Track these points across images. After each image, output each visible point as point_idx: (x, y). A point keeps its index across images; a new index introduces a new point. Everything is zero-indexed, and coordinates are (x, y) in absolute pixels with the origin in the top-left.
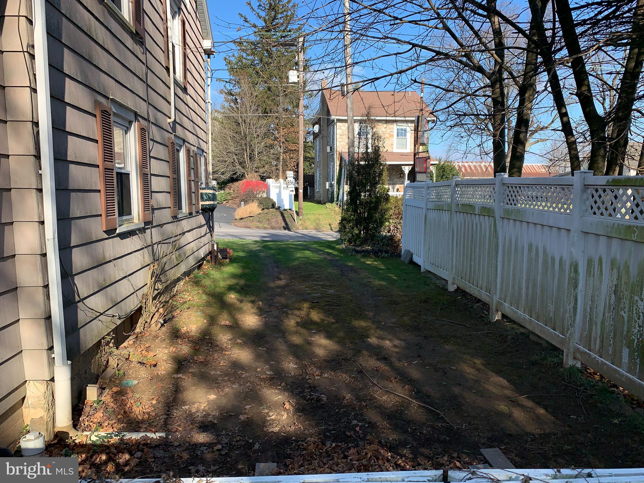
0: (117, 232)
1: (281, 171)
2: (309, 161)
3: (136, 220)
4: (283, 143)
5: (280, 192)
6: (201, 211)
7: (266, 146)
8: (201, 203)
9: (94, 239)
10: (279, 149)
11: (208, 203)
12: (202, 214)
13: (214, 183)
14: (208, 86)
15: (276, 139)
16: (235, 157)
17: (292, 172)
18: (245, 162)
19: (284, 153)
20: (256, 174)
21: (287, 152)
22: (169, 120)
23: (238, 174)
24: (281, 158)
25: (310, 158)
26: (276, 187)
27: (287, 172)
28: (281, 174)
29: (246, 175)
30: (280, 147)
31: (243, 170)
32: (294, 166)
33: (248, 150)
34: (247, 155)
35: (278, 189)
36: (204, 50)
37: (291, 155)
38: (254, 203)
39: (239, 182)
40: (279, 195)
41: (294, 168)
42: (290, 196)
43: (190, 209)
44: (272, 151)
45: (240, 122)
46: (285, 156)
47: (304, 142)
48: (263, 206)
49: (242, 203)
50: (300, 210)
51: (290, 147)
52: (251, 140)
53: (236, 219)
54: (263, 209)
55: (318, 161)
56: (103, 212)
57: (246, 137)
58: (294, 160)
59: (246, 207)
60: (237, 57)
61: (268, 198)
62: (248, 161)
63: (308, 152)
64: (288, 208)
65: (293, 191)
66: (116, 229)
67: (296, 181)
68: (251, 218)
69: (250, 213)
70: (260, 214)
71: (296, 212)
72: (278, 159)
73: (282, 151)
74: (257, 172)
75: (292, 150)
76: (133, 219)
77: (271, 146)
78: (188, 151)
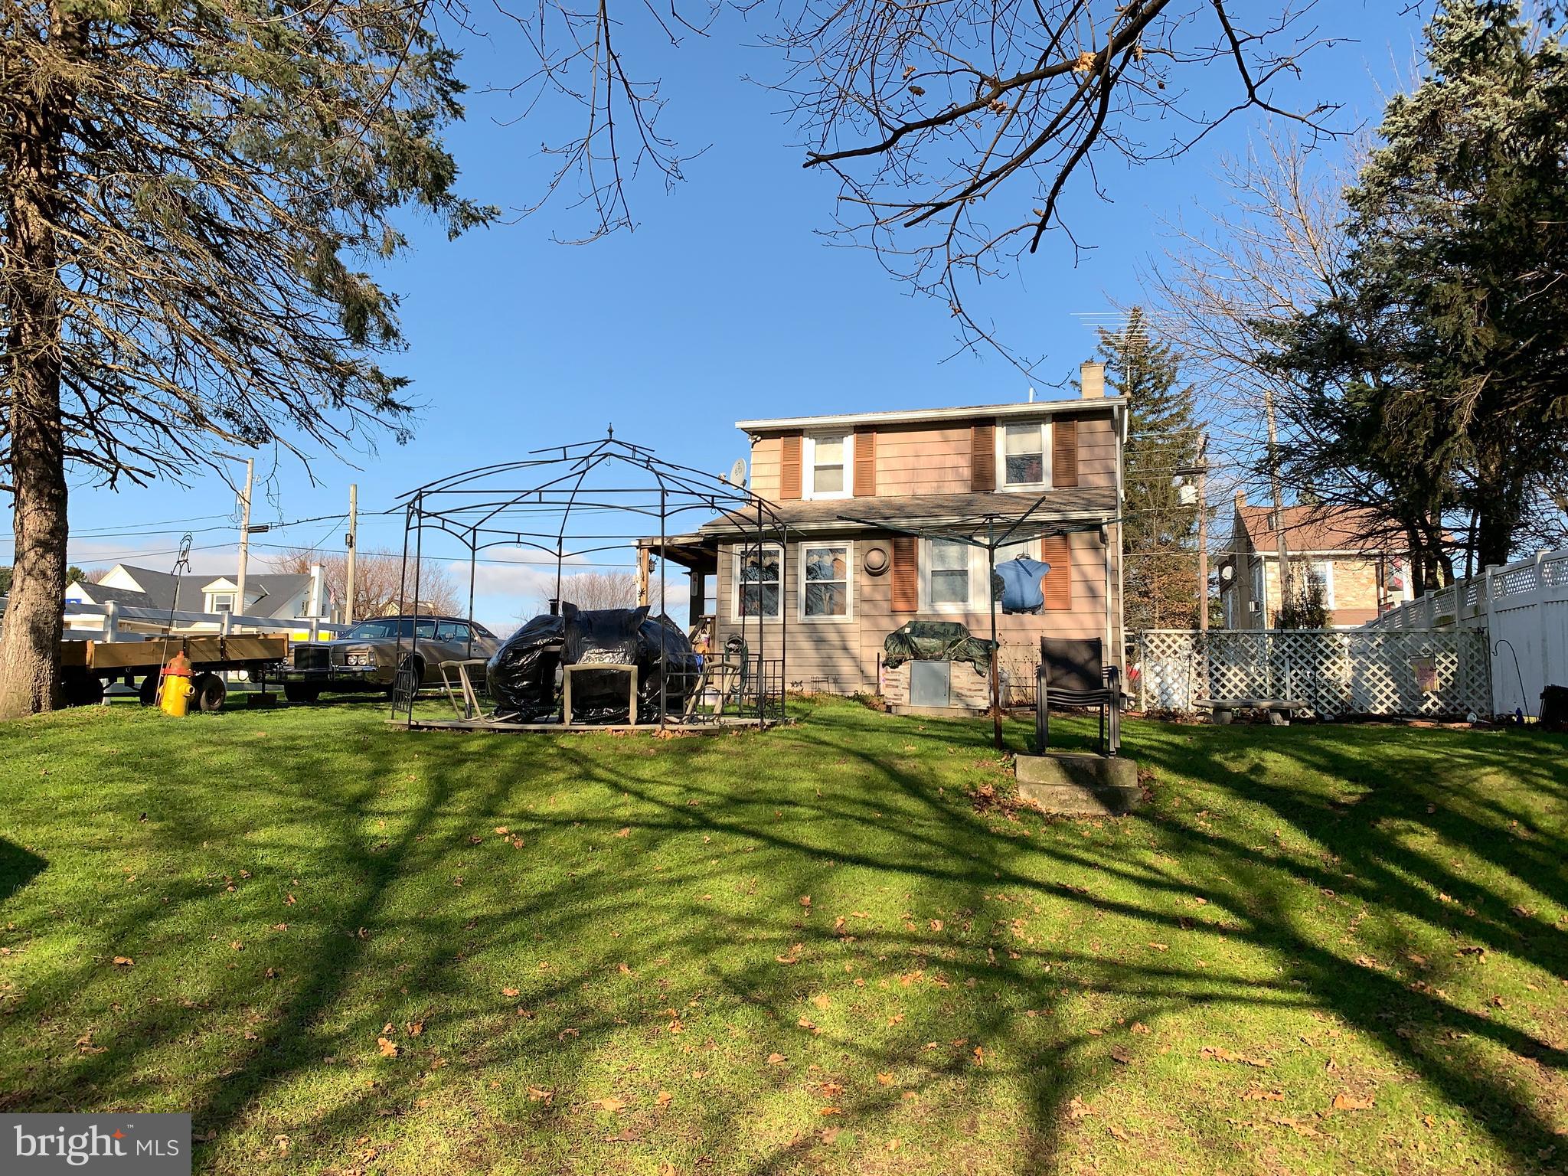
4: (1160, 600)
75: (1177, 614)
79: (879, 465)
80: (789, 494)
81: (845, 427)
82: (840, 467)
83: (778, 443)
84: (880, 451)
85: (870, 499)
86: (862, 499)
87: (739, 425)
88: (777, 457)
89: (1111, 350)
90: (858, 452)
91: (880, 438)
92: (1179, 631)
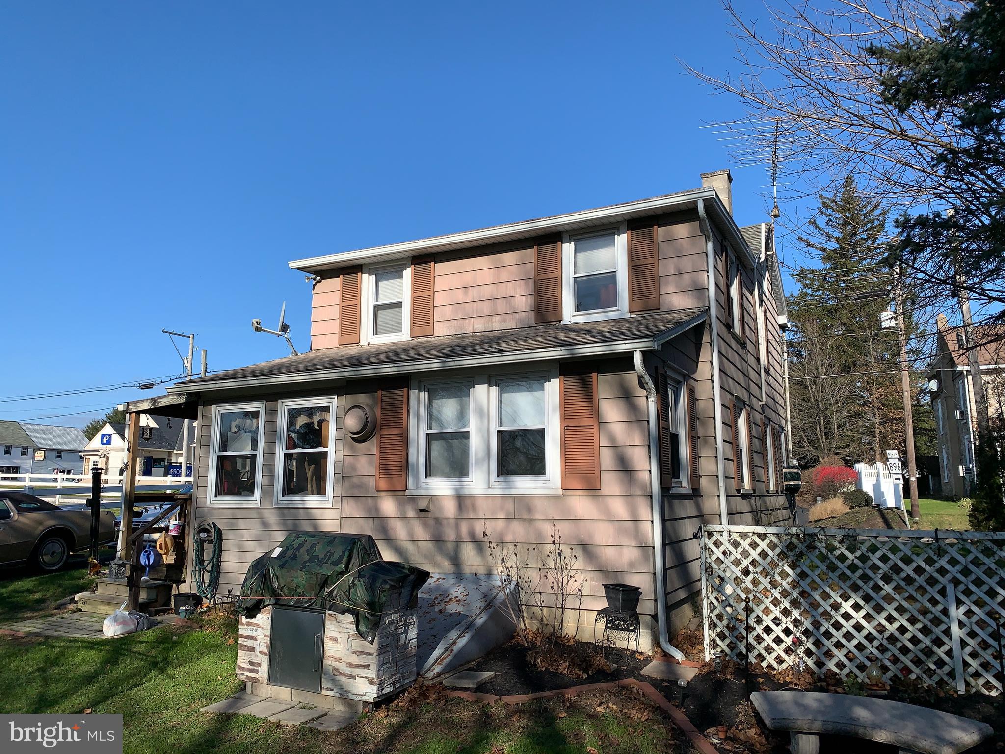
0: (741, 492)
1: (878, 452)
2: (928, 435)
3: (747, 487)
4: (879, 409)
5: (878, 481)
6: (784, 492)
7: (851, 416)
8: (786, 483)
10: (872, 418)
11: (791, 483)
12: (786, 495)
13: (795, 462)
14: (785, 360)
15: (866, 403)
16: (802, 434)
17: (896, 452)
18: (818, 440)
19: (881, 423)
20: (836, 457)
21: (886, 423)
22: (761, 403)
23: (809, 457)
24: (877, 432)
25: (929, 430)
26: (871, 474)
27: (887, 451)
28: (878, 456)
29: (821, 460)
30: (875, 415)
31: (815, 452)
32: (900, 444)
33: (822, 423)
34: (821, 430)
35: (875, 478)
36: (779, 325)
37: (894, 427)
38: (837, 498)
39: (810, 470)
40: (877, 487)
41: (900, 446)
42: (896, 486)
43: (777, 487)
44: (860, 423)
45: (808, 384)
46: (883, 429)
47: (914, 406)
48: (852, 503)
49: (819, 499)
50: (914, 508)
51: (891, 414)
52: (827, 409)
53: (811, 522)
54: (852, 507)
55: (942, 433)
56: (735, 476)
57: (818, 405)
58: (899, 434)
59: (825, 504)
60: (797, 296)
61: (859, 492)
62: (822, 438)
63: (924, 421)
64: (894, 506)
65: (899, 479)
67: (903, 464)
68: (833, 519)
69: (832, 512)
70: (848, 513)
71: (908, 511)
72: (872, 434)
73: (877, 421)
74: (837, 454)
75: (895, 419)
77: (859, 415)
78: (773, 429)
79: (439, 299)
80: (348, 339)
81: (403, 259)
82: (399, 305)
83: (335, 283)
84: (440, 284)
85: (429, 339)
86: (420, 340)
87: (293, 264)
88: (336, 298)
89: (830, 211)
90: (415, 288)
91: (440, 268)
92: (760, 529)
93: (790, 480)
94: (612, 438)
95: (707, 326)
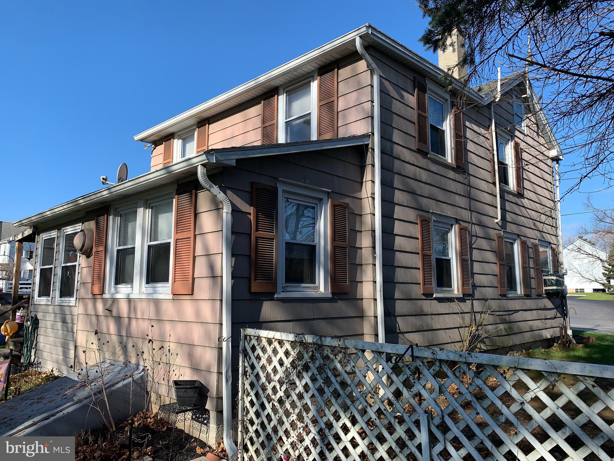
0: (434, 296)
3: (456, 292)
6: (545, 296)
8: (544, 288)
9: (413, 297)
11: (551, 288)
12: (549, 298)
14: (557, 187)
22: (496, 221)
36: (550, 158)
43: (528, 291)
56: (421, 282)
66: (433, 294)
76: (453, 290)
78: (525, 243)
91: (210, 128)
93: (549, 286)
94: (206, 247)
95: (370, 150)
